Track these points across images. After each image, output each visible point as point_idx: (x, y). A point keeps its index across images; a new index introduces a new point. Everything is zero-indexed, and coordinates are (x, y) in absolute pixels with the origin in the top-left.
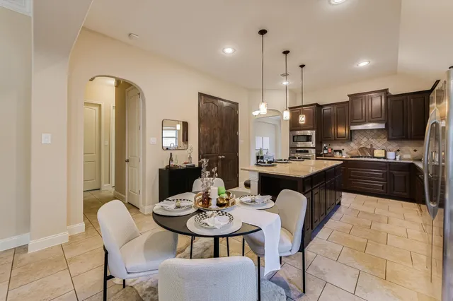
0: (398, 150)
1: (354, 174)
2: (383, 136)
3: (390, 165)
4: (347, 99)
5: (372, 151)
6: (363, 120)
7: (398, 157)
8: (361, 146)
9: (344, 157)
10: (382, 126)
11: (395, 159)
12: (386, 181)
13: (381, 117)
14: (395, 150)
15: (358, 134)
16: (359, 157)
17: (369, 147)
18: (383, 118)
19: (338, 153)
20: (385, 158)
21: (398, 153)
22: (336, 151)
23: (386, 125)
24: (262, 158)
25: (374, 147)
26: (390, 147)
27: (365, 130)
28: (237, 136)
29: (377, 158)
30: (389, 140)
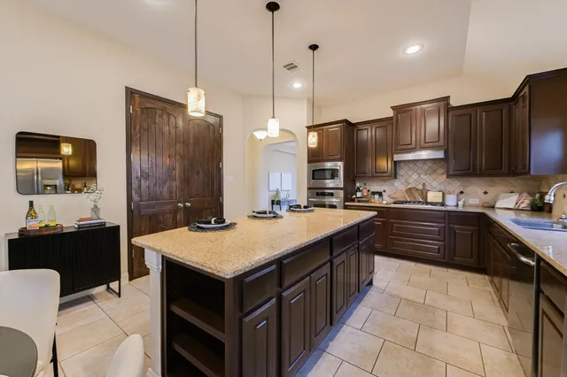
0: (462, 193)
1: (398, 229)
2: (441, 171)
3: (449, 215)
4: (391, 114)
5: (424, 193)
6: (413, 146)
7: (461, 203)
8: (410, 186)
9: (385, 202)
10: (440, 154)
11: (457, 205)
12: (444, 241)
13: (439, 141)
14: (458, 191)
15: (406, 168)
16: (406, 202)
17: (420, 187)
18: (441, 143)
19: (377, 196)
20: (443, 204)
21: (461, 196)
22: (374, 193)
23: (446, 153)
24: (279, 203)
25: (427, 188)
26: (449, 188)
27: (414, 161)
28: (219, 171)
29: (431, 204)
30: (449, 176)
